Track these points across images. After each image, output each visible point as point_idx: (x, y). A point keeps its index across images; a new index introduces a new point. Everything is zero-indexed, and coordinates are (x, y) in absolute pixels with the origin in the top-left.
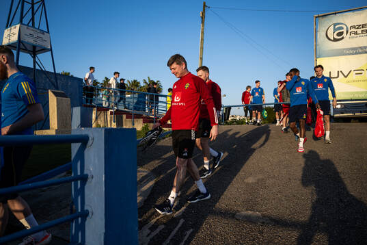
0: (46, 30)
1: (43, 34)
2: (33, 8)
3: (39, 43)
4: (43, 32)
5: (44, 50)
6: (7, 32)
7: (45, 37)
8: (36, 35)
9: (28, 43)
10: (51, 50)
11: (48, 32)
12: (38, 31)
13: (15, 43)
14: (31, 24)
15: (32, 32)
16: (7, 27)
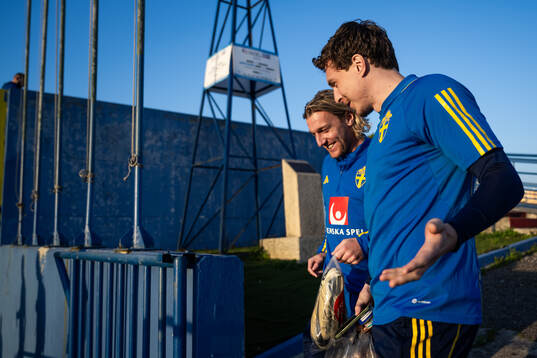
0: (273, 51)
1: (268, 58)
2: (249, 15)
3: (263, 75)
4: (267, 54)
5: (270, 87)
6: (211, 63)
7: (271, 62)
8: (256, 62)
9: (245, 78)
10: (281, 85)
11: (276, 53)
12: (261, 53)
13: (224, 81)
14: (247, 44)
15: (251, 58)
16: (211, 55)
